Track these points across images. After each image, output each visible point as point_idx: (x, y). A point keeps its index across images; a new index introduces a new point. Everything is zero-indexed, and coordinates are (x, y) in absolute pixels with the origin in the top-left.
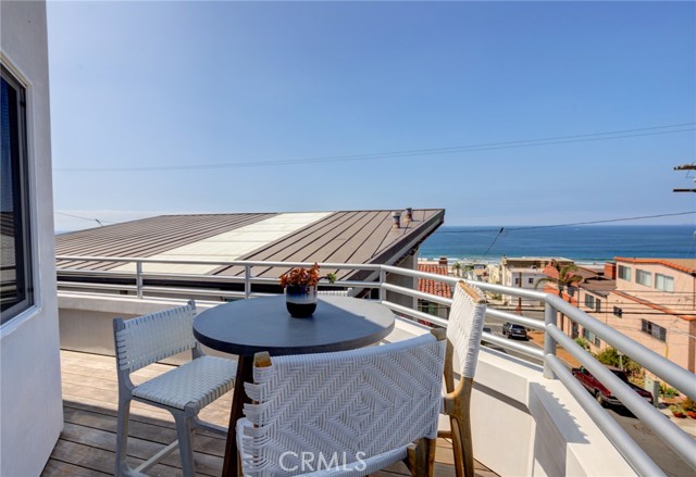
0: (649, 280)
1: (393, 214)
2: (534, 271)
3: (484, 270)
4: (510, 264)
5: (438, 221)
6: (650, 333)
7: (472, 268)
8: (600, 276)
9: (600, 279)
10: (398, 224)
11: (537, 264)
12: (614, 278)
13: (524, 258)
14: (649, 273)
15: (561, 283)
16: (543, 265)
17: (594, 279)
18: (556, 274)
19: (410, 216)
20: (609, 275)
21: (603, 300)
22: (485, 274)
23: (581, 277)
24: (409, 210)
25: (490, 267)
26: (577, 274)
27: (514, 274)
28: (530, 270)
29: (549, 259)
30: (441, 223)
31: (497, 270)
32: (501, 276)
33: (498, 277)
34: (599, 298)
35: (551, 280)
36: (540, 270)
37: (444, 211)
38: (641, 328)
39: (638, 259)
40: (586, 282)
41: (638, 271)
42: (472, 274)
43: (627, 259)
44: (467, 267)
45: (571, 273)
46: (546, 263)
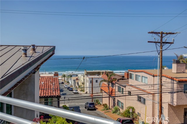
0: (140, 79)
1: (22, 48)
2: (98, 77)
3: (76, 77)
4: (88, 74)
5: (51, 53)
6: (140, 101)
7: (71, 76)
8: (123, 78)
9: (123, 79)
10: (26, 54)
11: (99, 74)
12: (128, 79)
13: (94, 71)
14: (140, 76)
15: (109, 82)
16: (101, 74)
17: (121, 79)
18: (107, 78)
19: (34, 49)
20: (126, 77)
21: (124, 88)
22: (77, 79)
23: (116, 79)
24: (34, 46)
25: (79, 75)
26: (115, 77)
27: (89, 78)
28: (96, 76)
29: (104, 71)
30: (53, 54)
31: (83, 77)
32: (84, 79)
33: (83, 80)
34: (123, 88)
35: (105, 81)
36: (101, 76)
37: (54, 47)
38: (137, 99)
39: (136, 70)
40: (118, 81)
41: (136, 75)
42: (71, 79)
43: (132, 70)
44: (69, 76)
45: (113, 77)
46: (103, 73)
